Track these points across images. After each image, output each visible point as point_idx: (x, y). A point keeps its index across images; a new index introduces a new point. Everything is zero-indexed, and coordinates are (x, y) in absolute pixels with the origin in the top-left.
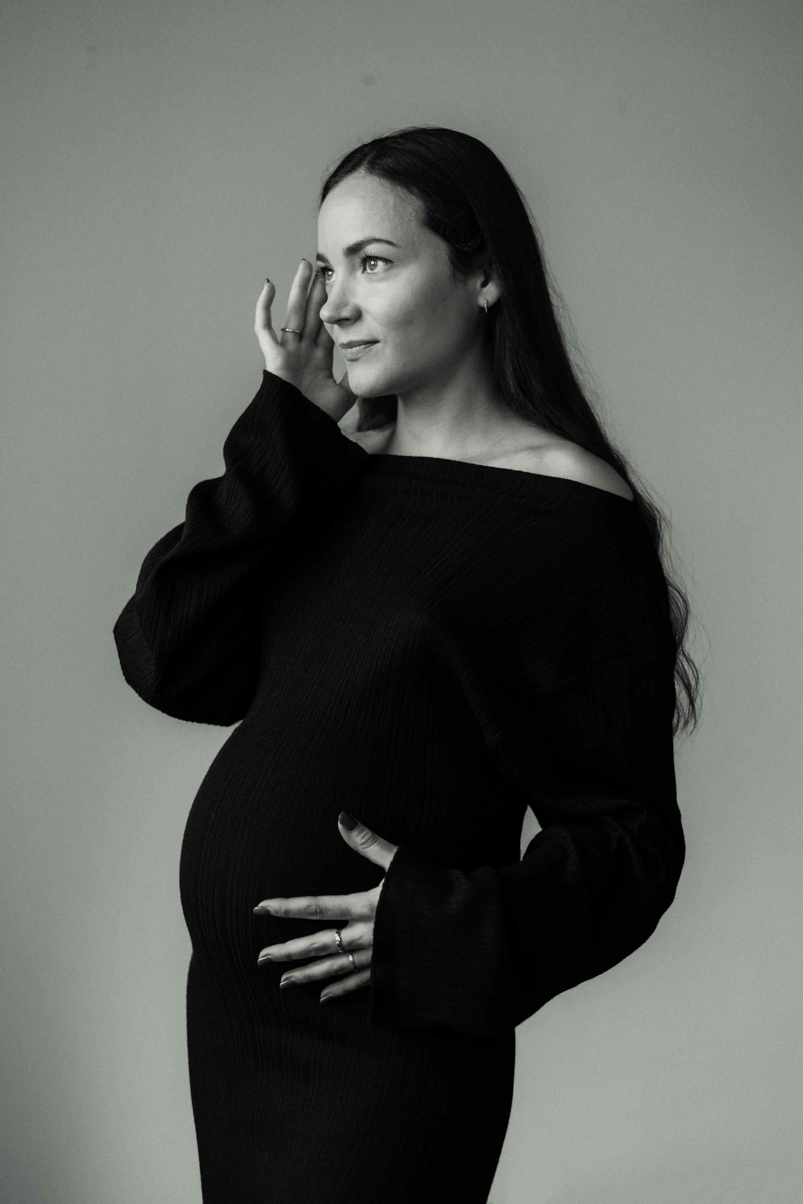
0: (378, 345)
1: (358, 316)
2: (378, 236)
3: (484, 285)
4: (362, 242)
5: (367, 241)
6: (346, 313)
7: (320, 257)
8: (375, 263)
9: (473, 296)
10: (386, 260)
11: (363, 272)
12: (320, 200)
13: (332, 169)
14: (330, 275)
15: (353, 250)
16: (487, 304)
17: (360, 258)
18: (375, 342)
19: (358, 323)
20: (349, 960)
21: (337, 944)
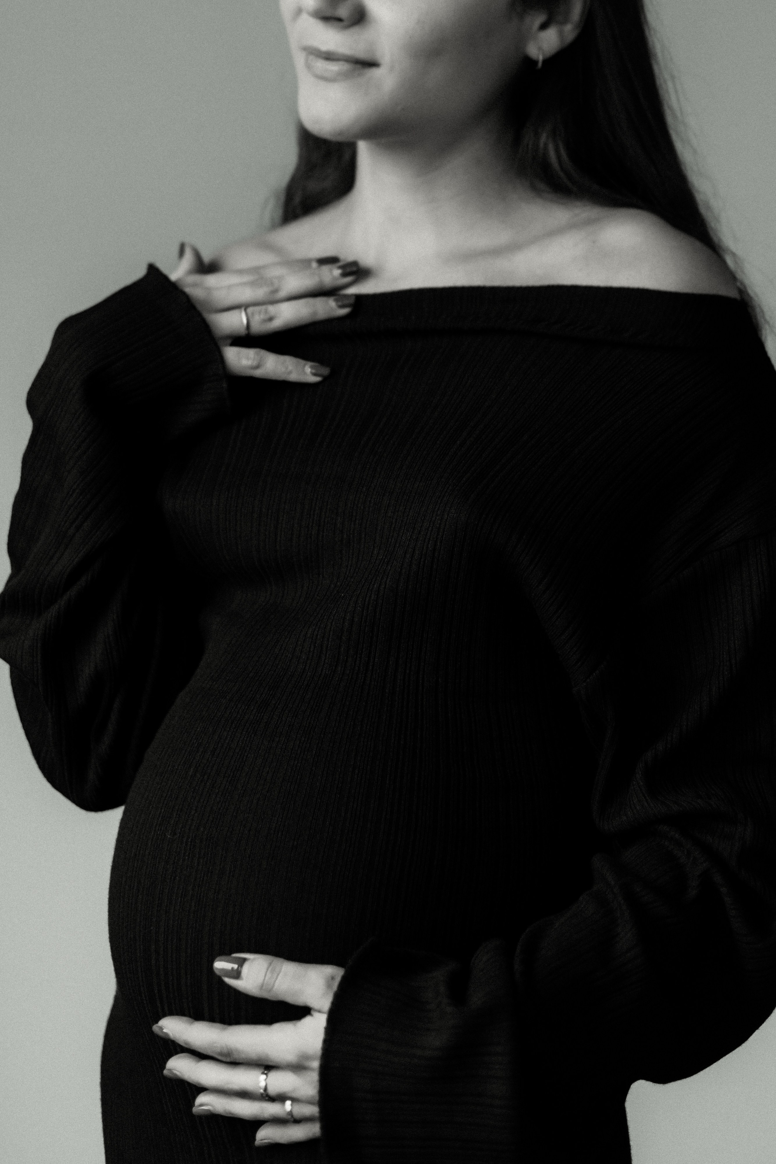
0: (375, 71)
1: (359, 19)
3: (543, 27)
6: (342, 12)
18: (373, 65)
19: (355, 30)
20: (285, 1110)
21: (262, 1091)
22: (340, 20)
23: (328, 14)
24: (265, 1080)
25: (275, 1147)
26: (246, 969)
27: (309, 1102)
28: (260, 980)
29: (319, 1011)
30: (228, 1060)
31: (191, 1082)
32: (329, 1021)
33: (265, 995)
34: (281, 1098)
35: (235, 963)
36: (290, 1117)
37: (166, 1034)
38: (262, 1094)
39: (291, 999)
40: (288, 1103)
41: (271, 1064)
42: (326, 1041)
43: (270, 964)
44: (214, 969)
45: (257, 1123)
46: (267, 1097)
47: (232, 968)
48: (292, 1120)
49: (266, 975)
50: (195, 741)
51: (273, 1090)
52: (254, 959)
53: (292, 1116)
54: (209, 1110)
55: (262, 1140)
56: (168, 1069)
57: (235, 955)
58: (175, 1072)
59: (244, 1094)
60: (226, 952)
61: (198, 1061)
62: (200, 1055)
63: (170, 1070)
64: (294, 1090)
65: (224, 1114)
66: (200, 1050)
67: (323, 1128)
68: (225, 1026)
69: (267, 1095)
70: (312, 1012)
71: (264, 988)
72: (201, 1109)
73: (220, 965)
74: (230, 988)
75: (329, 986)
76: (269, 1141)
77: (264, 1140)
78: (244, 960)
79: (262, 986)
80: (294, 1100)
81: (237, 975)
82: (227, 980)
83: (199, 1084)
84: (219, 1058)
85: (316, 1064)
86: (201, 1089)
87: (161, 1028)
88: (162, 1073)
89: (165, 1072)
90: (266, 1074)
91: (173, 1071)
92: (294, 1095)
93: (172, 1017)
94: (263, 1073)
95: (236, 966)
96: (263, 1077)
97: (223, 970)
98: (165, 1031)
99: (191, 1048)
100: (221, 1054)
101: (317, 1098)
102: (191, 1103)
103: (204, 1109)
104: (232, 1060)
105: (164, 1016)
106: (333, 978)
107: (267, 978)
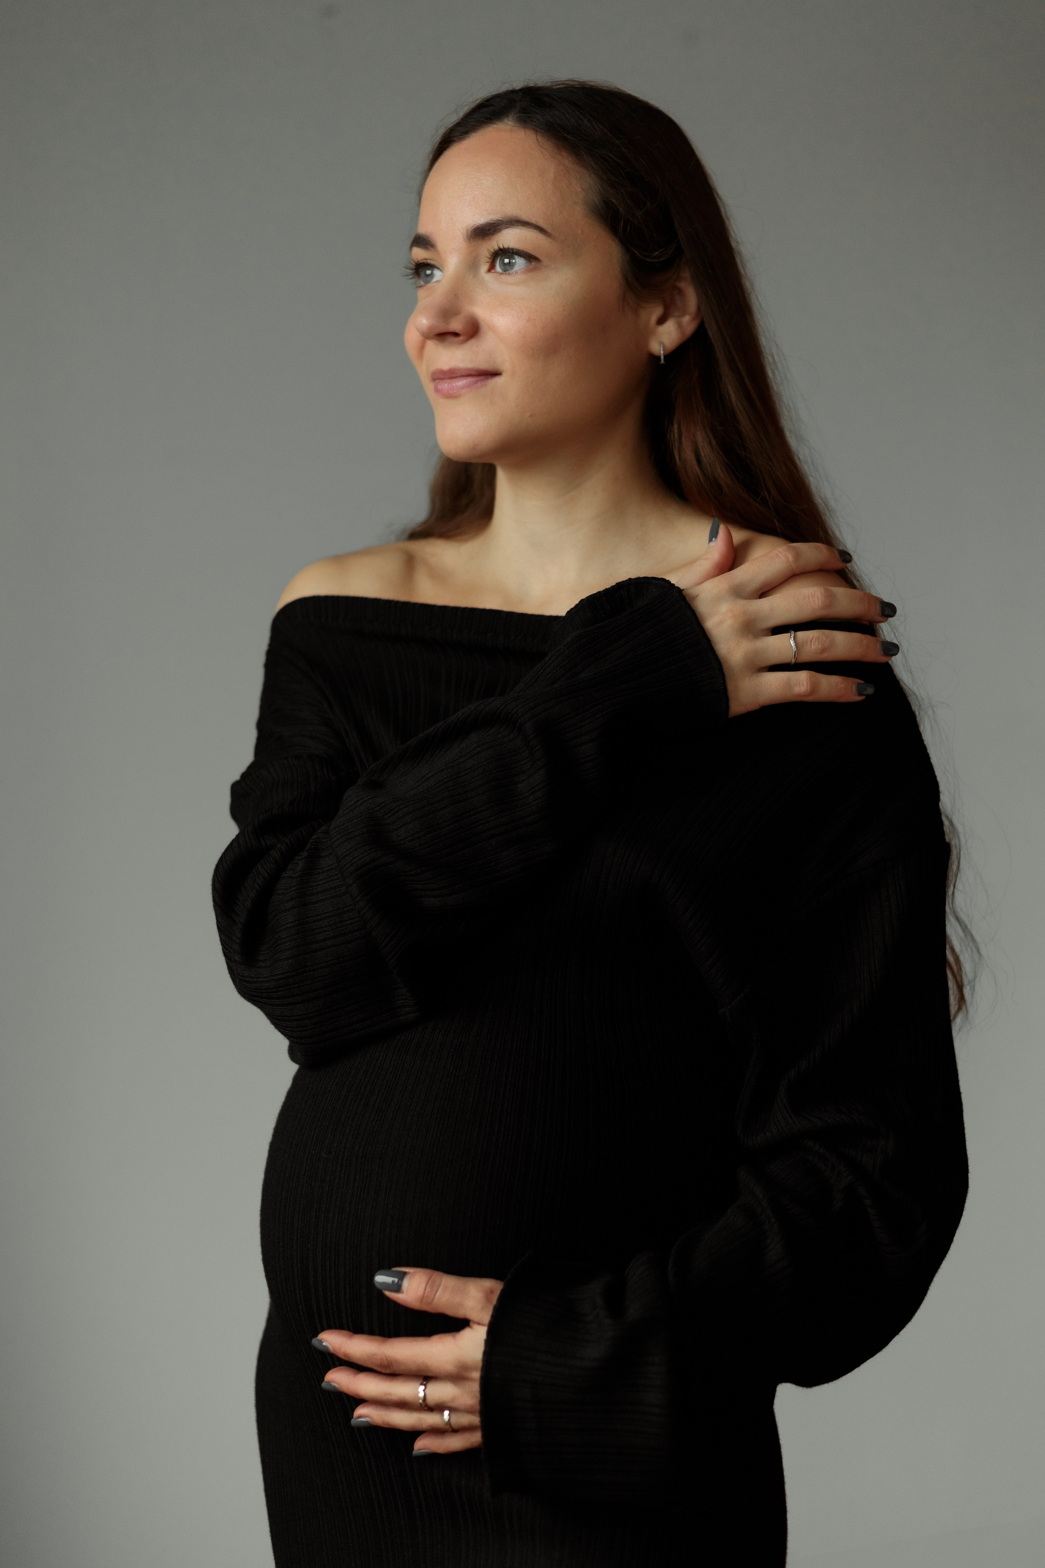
0: (497, 380)
1: (474, 330)
2: (524, 217)
3: (661, 321)
4: (499, 222)
5: (507, 222)
6: (456, 325)
7: (422, 241)
8: (510, 261)
9: (644, 335)
10: (529, 257)
11: (489, 270)
12: (427, 163)
13: (454, 119)
14: (428, 275)
15: (483, 232)
16: (664, 350)
17: (488, 250)
18: (495, 374)
19: (472, 342)
20: (443, 1420)
21: (421, 1401)
22: (456, 334)
23: (443, 328)
24: (424, 1390)
25: (433, 1457)
26: (406, 1283)
27: (469, 1411)
28: (420, 1292)
29: (479, 1324)
30: (388, 1371)
31: (349, 1394)
32: (489, 1333)
33: (425, 1308)
34: (438, 1408)
35: (396, 1278)
36: (448, 1427)
37: (326, 1347)
38: (421, 1404)
39: (450, 1312)
40: (446, 1413)
41: (430, 1374)
42: (486, 1354)
43: (430, 1278)
44: (376, 1284)
45: (415, 1434)
46: (426, 1407)
47: (393, 1282)
48: (451, 1429)
49: (425, 1289)
50: (347, 1063)
51: (431, 1400)
52: (414, 1273)
53: (450, 1426)
54: (367, 1422)
55: (419, 1450)
56: (327, 1382)
57: (394, 1269)
58: (334, 1384)
59: (403, 1405)
60: (386, 1266)
61: (358, 1373)
62: (358, 1368)
63: (328, 1382)
64: (453, 1399)
65: (383, 1426)
66: (359, 1362)
67: (484, 1436)
68: (385, 1339)
69: (426, 1405)
70: (471, 1324)
71: (424, 1300)
72: (360, 1421)
73: (380, 1279)
74: (388, 1300)
75: (488, 1299)
76: (427, 1451)
77: (422, 1450)
78: (405, 1274)
79: (423, 1297)
80: (452, 1410)
81: (398, 1288)
82: (387, 1293)
83: (358, 1395)
84: (379, 1369)
85: (476, 1375)
86: (360, 1401)
87: (321, 1342)
88: (320, 1385)
89: (324, 1385)
90: (425, 1385)
91: (332, 1383)
92: (453, 1405)
93: (331, 1331)
94: (422, 1384)
95: (396, 1280)
96: (422, 1388)
97: (384, 1283)
98: (324, 1344)
99: (350, 1361)
100: (381, 1365)
101: (478, 1408)
102: (350, 1415)
103: (362, 1421)
104: (392, 1372)
105: (323, 1330)
106: (492, 1292)
107: (426, 1292)
